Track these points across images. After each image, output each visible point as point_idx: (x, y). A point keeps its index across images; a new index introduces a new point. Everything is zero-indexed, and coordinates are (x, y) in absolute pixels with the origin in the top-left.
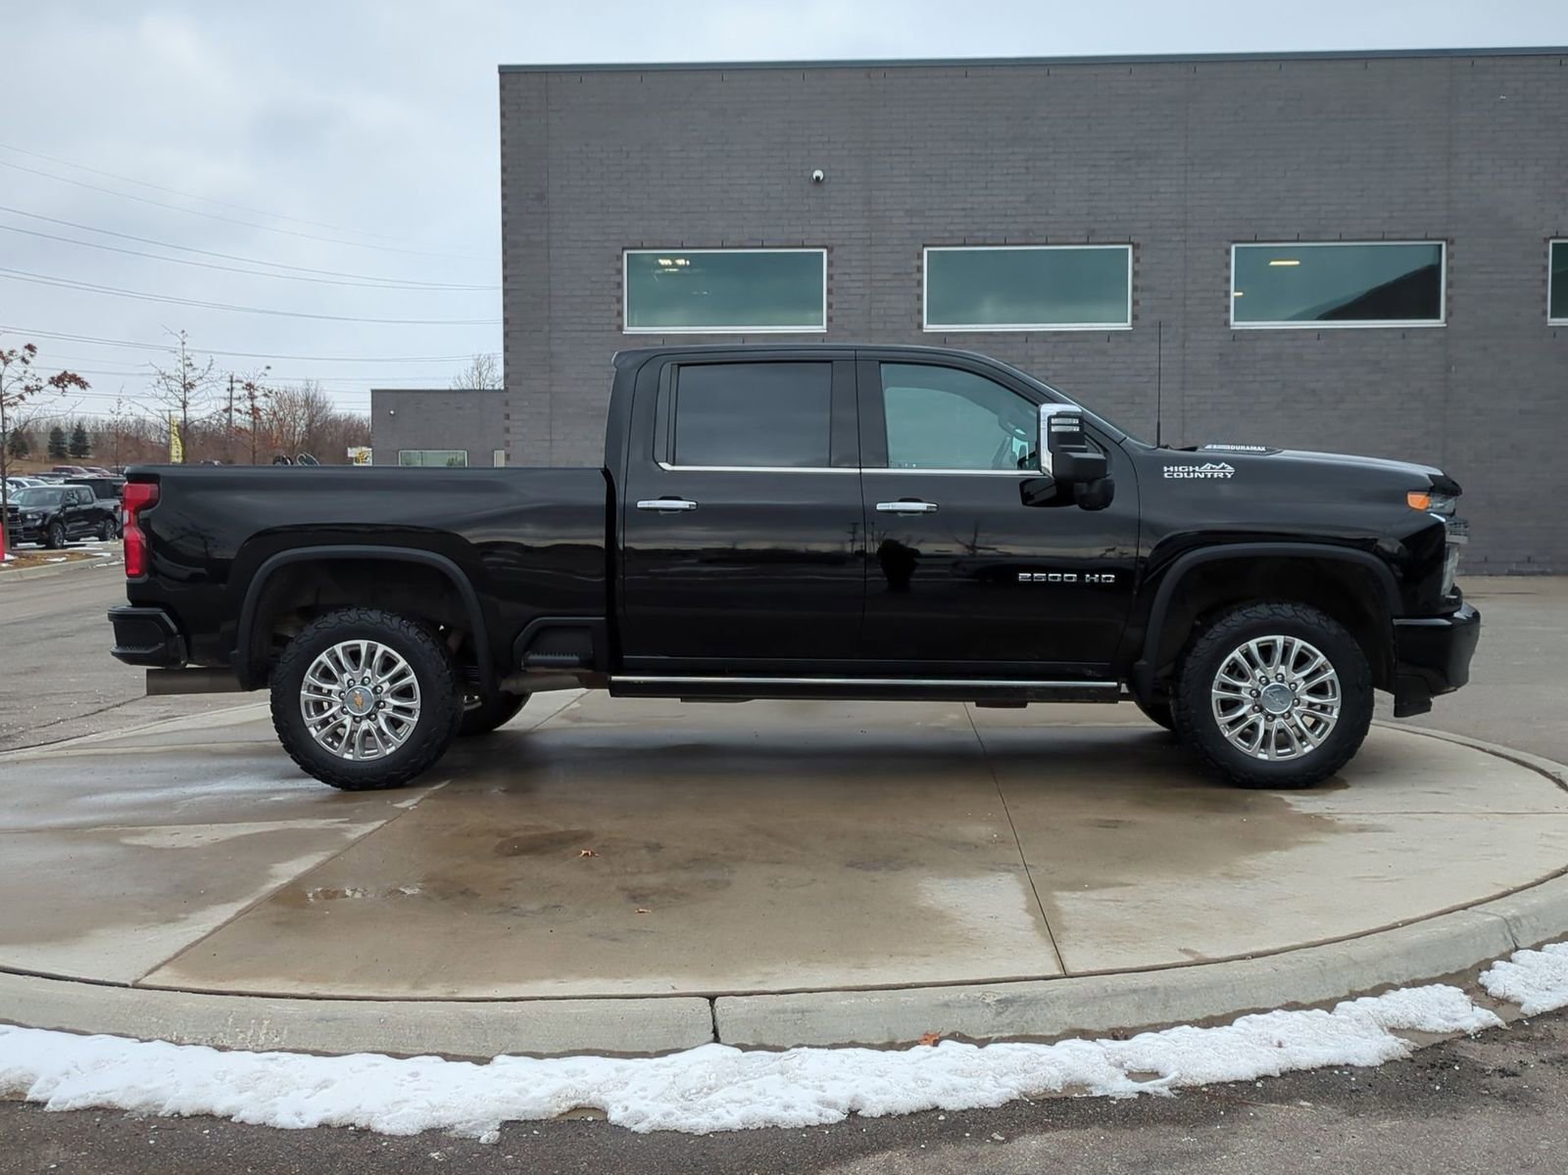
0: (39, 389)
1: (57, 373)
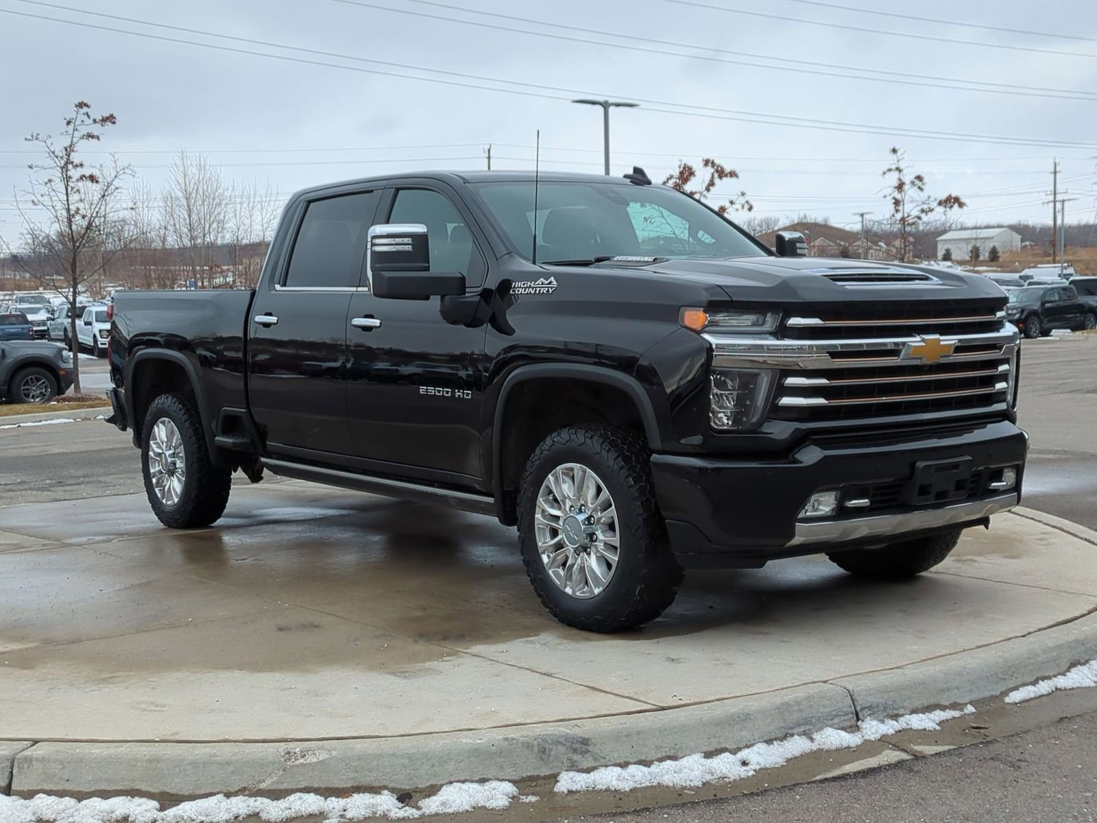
0: (931, 210)
1: (944, 196)
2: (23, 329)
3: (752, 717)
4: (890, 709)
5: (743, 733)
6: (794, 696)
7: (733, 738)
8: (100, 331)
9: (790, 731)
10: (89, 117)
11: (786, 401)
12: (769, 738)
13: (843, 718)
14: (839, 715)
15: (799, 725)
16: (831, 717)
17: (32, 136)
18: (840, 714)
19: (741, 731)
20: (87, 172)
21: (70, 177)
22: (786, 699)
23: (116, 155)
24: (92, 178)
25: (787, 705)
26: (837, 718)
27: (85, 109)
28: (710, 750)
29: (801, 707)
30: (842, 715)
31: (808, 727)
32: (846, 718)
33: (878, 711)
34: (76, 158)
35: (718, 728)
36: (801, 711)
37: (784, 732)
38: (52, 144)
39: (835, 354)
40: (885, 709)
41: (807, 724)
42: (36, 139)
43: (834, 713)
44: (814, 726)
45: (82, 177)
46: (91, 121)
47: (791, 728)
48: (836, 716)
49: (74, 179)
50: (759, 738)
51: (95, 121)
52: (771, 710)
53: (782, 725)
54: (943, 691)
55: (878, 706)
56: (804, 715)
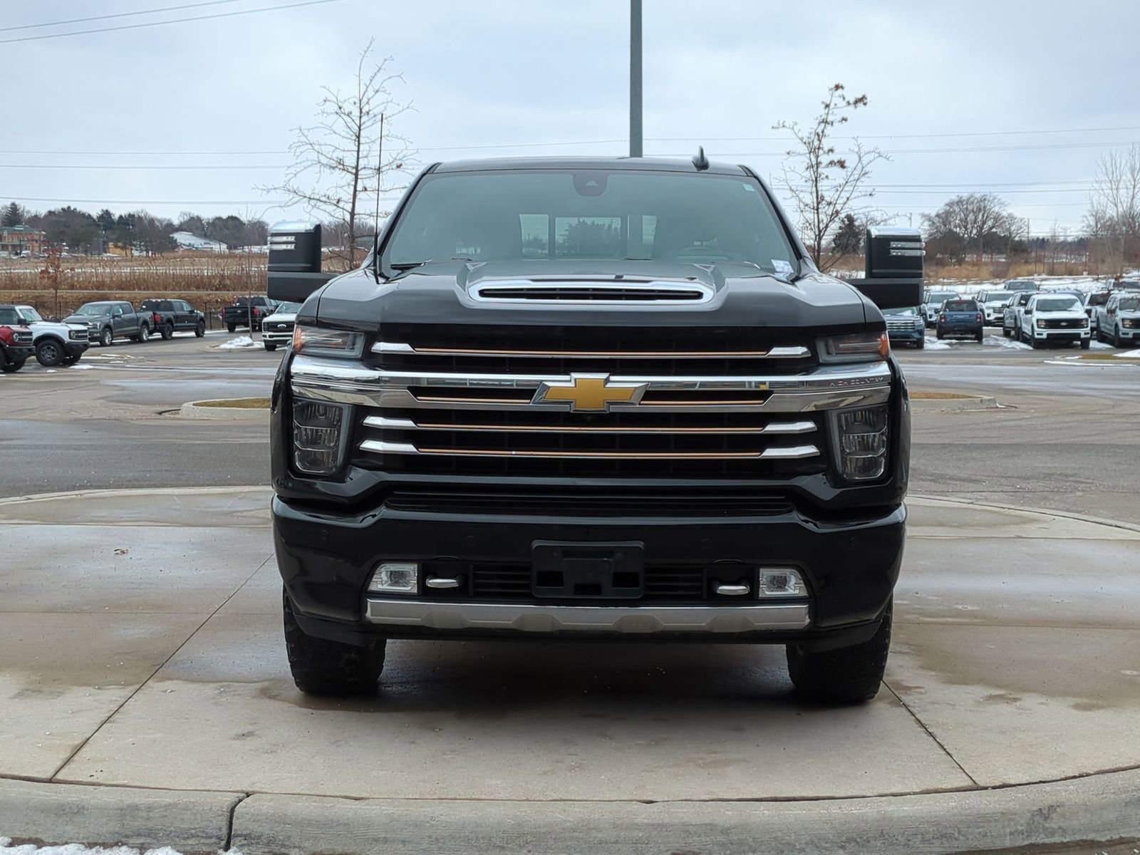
2: (970, 316)
3: (86, 812)
4: (278, 844)
5: (67, 828)
6: (154, 800)
7: (54, 830)
8: (1038, 320)
9: (124, 840)
10: (844, 99)
11: (370, 445)
12: (95, 841)
13: (203, 841)
14: (198, 836)
15: (139, 835)
16: (186, 836)
17: (779, 125)
18: (200, 834)
19: (66, 825)
20: (835, 157)
21: (820, 163)
22: (136, 800)
23: (859, 139)
24: (842, 164)
25: (136, 807)
26: (194, 839)
27: (840, 91)
28: (24, 837)
29: (151, 814)
30: (203, 837)
31: (148, 840)
32: (207, 841)
33: (258, 843)
34: (826, 144)
35: (43, 815)
36: (148, 819)
37: (117, 838)
38: (799, 130)
39: (417, 390)
40: (268, 844)
41: (149, 836)
42: (784, 126)
43: (193, 831)
44: (158, 840)
45: (832, 163)
46: (844, 103)
47: (127, 837)
48: (193, 836)
49: (823, 165)
50: (84, 838)
51: (849, 103)
52: (111, 809)
53: (117, 829)
54: (376, 840)
55: (259, 837)
56: (150, 824)
